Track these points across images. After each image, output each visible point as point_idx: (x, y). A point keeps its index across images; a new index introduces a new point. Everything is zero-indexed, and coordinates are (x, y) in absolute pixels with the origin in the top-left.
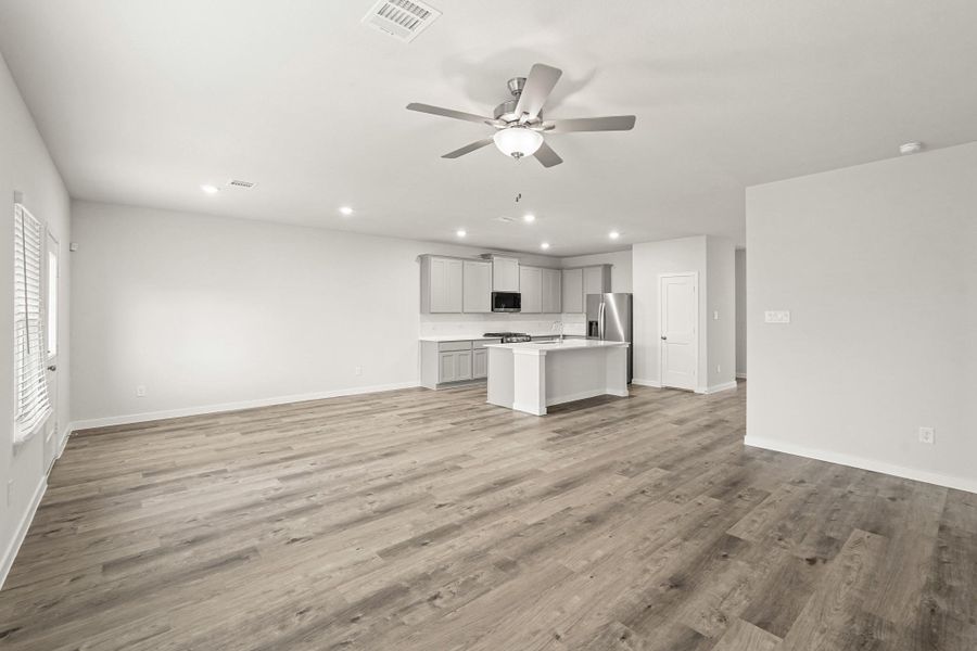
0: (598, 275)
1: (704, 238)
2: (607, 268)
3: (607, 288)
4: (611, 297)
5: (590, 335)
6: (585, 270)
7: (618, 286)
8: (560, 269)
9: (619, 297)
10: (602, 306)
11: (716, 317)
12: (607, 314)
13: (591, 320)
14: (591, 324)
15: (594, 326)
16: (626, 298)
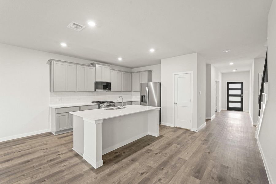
0: (146, 75)
1: (196, 54)
2: (150, 72)
3: (150, 80)
4: (151, 84)
5: (142, 101)
6: (141, 73)
7: (155, 79)
8: (131, 73)
9: (155, 84)
10: (147, 88)
11: (200, 94)
12: (149, 92)
13: (143, 95)
14: (142, 97)
15: (144, 97)
16: (158, 85)
